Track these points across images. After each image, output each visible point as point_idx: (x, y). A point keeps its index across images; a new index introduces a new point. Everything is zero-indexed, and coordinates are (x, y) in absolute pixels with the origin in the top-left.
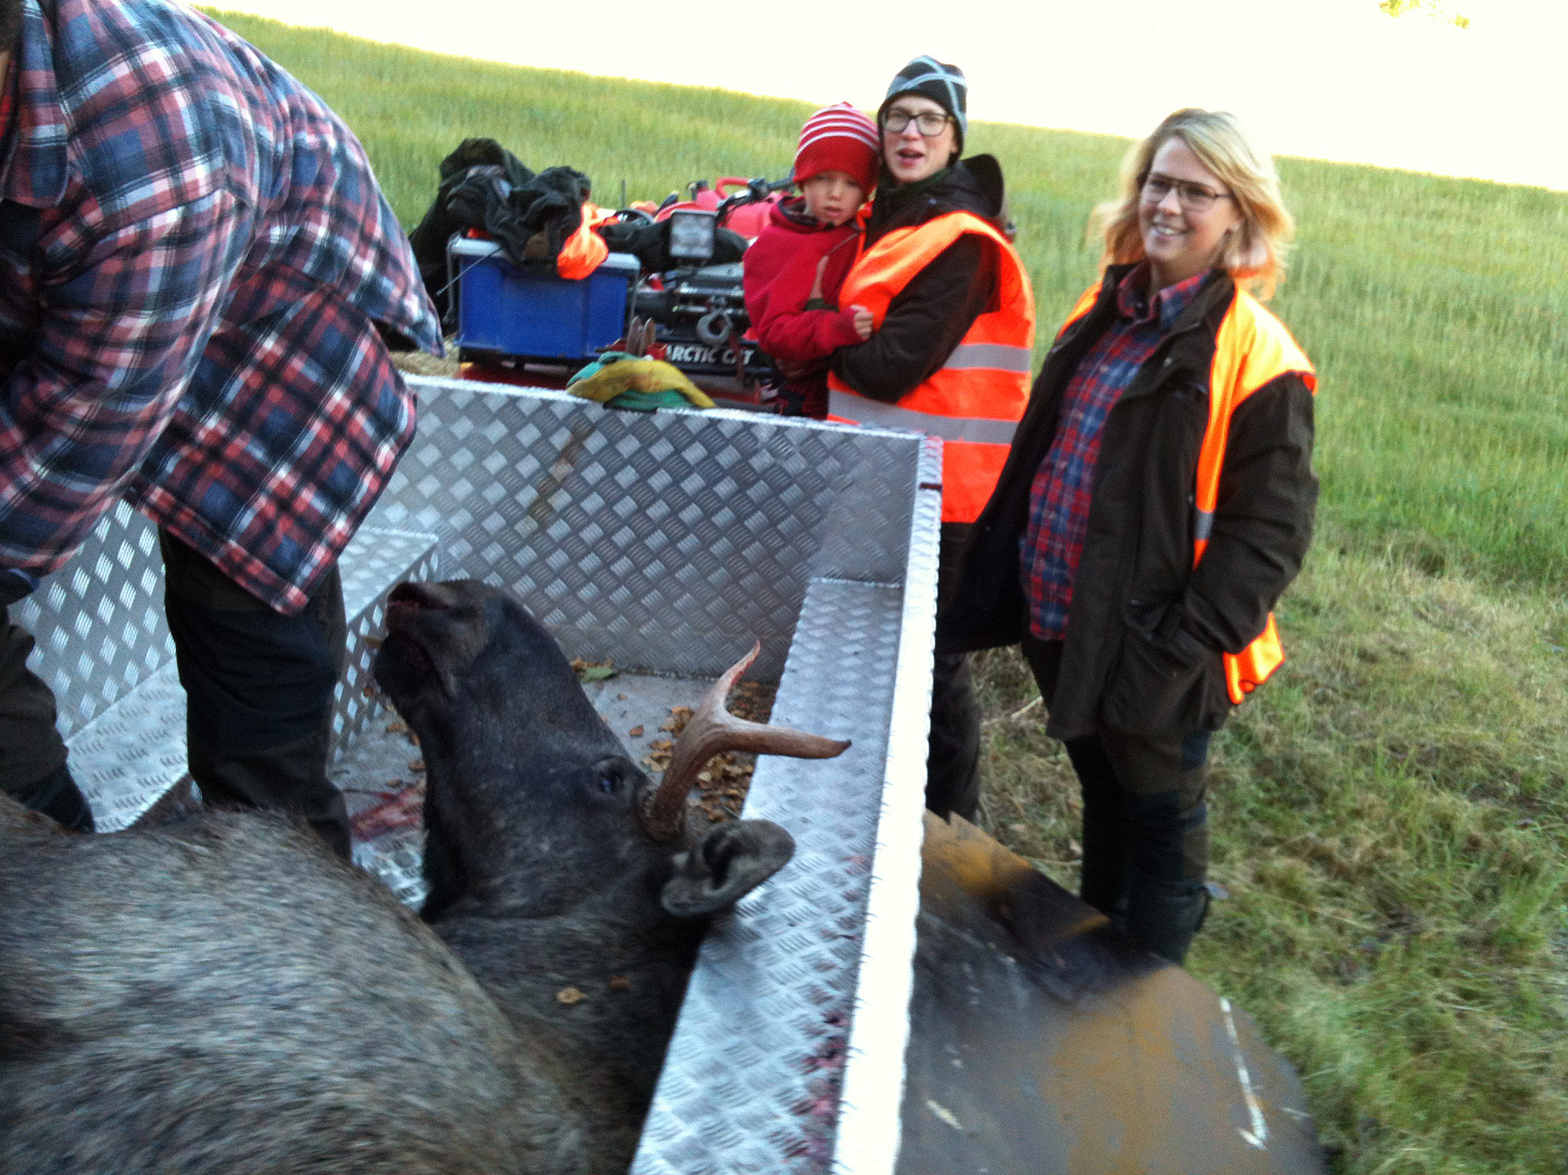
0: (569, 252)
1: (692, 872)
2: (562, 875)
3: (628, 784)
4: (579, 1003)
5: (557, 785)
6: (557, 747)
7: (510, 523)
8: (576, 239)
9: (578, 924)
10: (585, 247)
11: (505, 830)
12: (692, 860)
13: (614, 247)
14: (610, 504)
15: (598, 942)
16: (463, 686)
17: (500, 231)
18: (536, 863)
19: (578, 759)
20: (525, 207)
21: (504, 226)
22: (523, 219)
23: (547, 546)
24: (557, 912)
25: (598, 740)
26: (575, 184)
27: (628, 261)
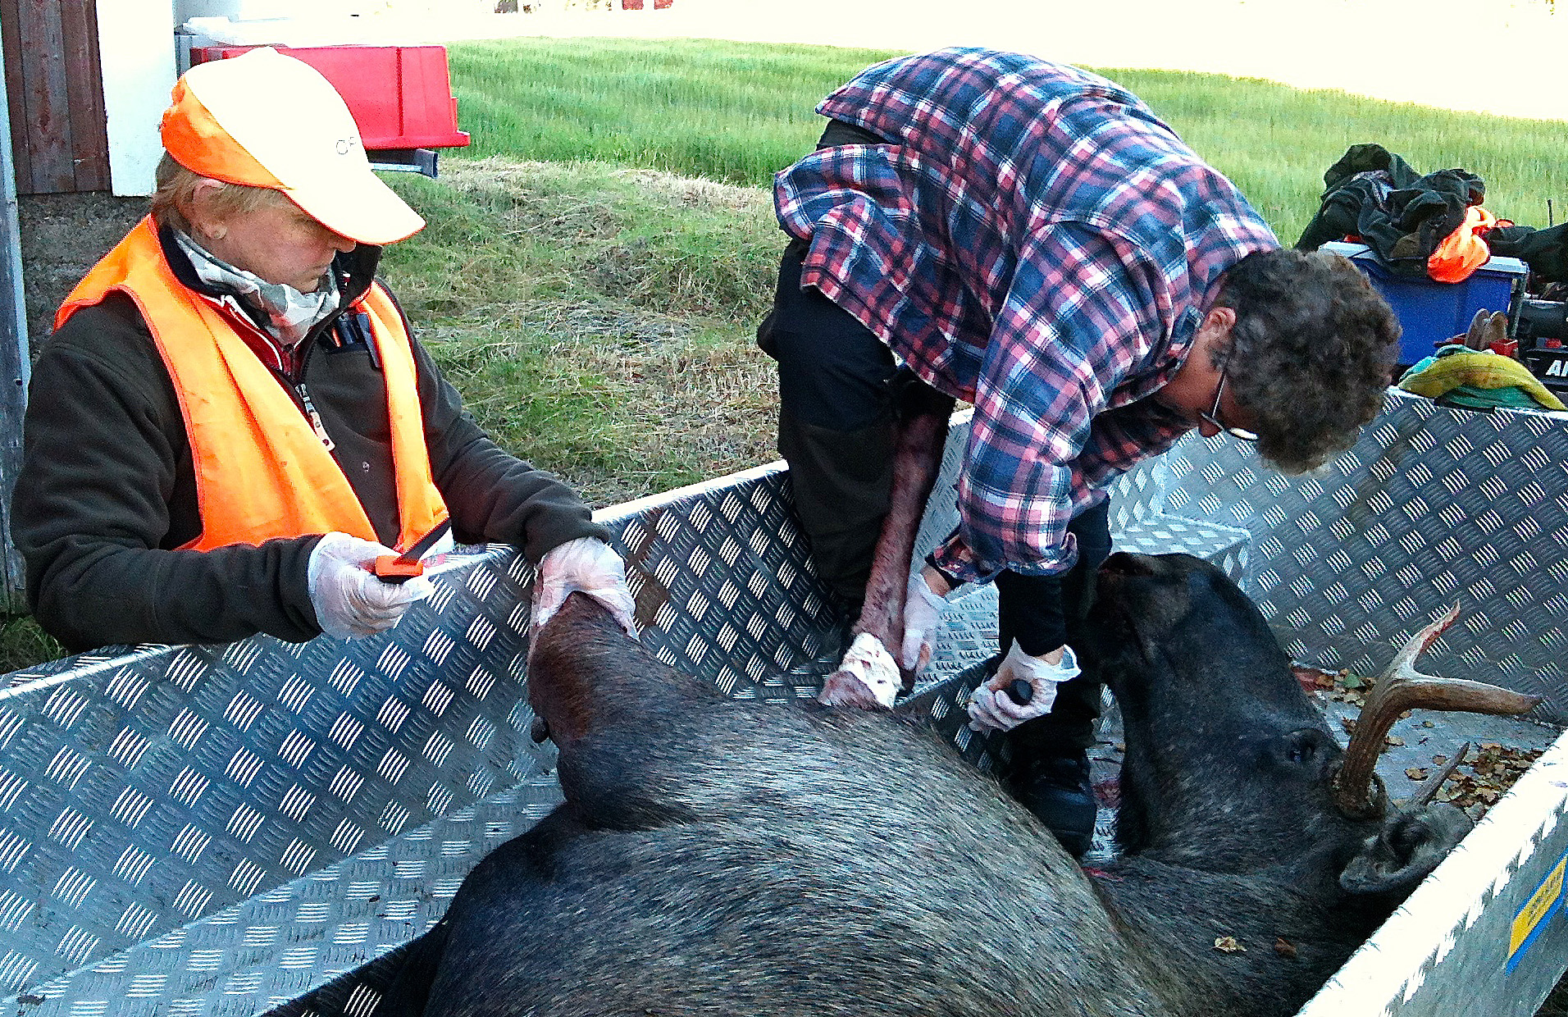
0: (1443, 253)
1: (1378, 853)
2: (1243, 838)
3: (1319, 756)
4: (1238, 953)
5: (1246, 751)
6: (1251, 716)
7: (1326, 524)
8: (1453, 239)
9: (1252, 884)
10: (1463, 248)
11: (1188, 791)
12: (1379, 843)
13: (1495, 251)
14: (1435, 511)
15: (1268, 901)
16: (1162, 650)
17: (1371, 233)
18: (1216, 821)
19: (1272, 728)
20: (1400, 208)
21: (1376, 227)
22: (1397, 220)
23: (1364, 551)
24: (1233, 871)
25: (1299, 715)
26: (1463, 186)
27: (1514, 264)
